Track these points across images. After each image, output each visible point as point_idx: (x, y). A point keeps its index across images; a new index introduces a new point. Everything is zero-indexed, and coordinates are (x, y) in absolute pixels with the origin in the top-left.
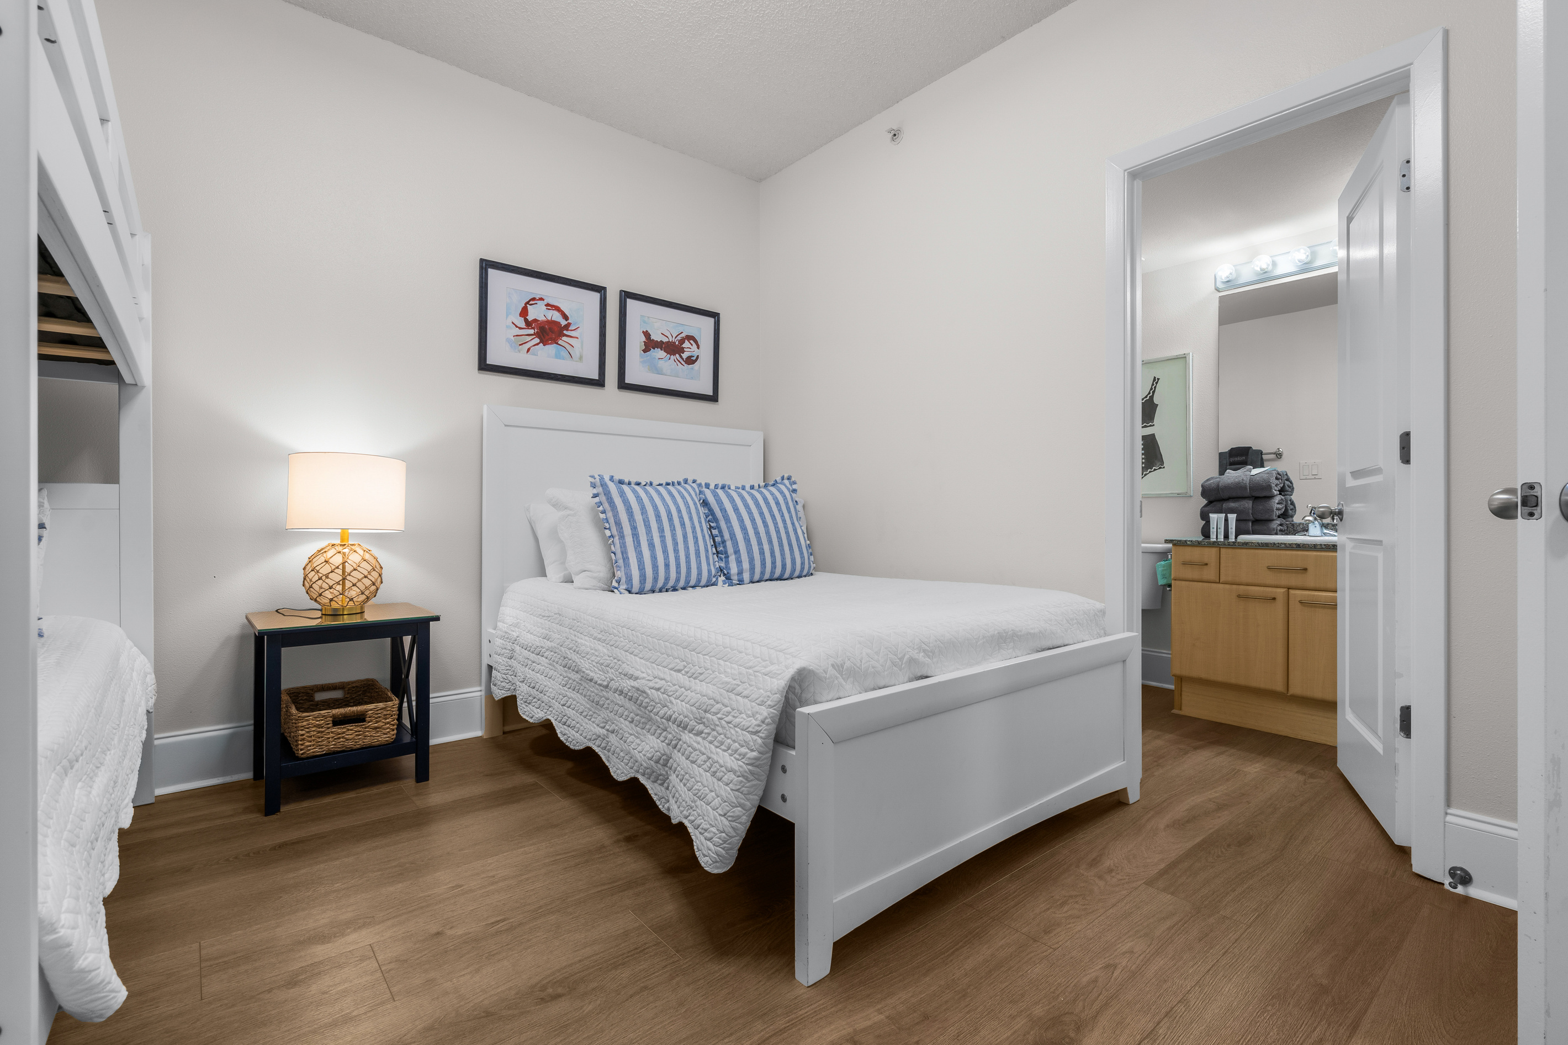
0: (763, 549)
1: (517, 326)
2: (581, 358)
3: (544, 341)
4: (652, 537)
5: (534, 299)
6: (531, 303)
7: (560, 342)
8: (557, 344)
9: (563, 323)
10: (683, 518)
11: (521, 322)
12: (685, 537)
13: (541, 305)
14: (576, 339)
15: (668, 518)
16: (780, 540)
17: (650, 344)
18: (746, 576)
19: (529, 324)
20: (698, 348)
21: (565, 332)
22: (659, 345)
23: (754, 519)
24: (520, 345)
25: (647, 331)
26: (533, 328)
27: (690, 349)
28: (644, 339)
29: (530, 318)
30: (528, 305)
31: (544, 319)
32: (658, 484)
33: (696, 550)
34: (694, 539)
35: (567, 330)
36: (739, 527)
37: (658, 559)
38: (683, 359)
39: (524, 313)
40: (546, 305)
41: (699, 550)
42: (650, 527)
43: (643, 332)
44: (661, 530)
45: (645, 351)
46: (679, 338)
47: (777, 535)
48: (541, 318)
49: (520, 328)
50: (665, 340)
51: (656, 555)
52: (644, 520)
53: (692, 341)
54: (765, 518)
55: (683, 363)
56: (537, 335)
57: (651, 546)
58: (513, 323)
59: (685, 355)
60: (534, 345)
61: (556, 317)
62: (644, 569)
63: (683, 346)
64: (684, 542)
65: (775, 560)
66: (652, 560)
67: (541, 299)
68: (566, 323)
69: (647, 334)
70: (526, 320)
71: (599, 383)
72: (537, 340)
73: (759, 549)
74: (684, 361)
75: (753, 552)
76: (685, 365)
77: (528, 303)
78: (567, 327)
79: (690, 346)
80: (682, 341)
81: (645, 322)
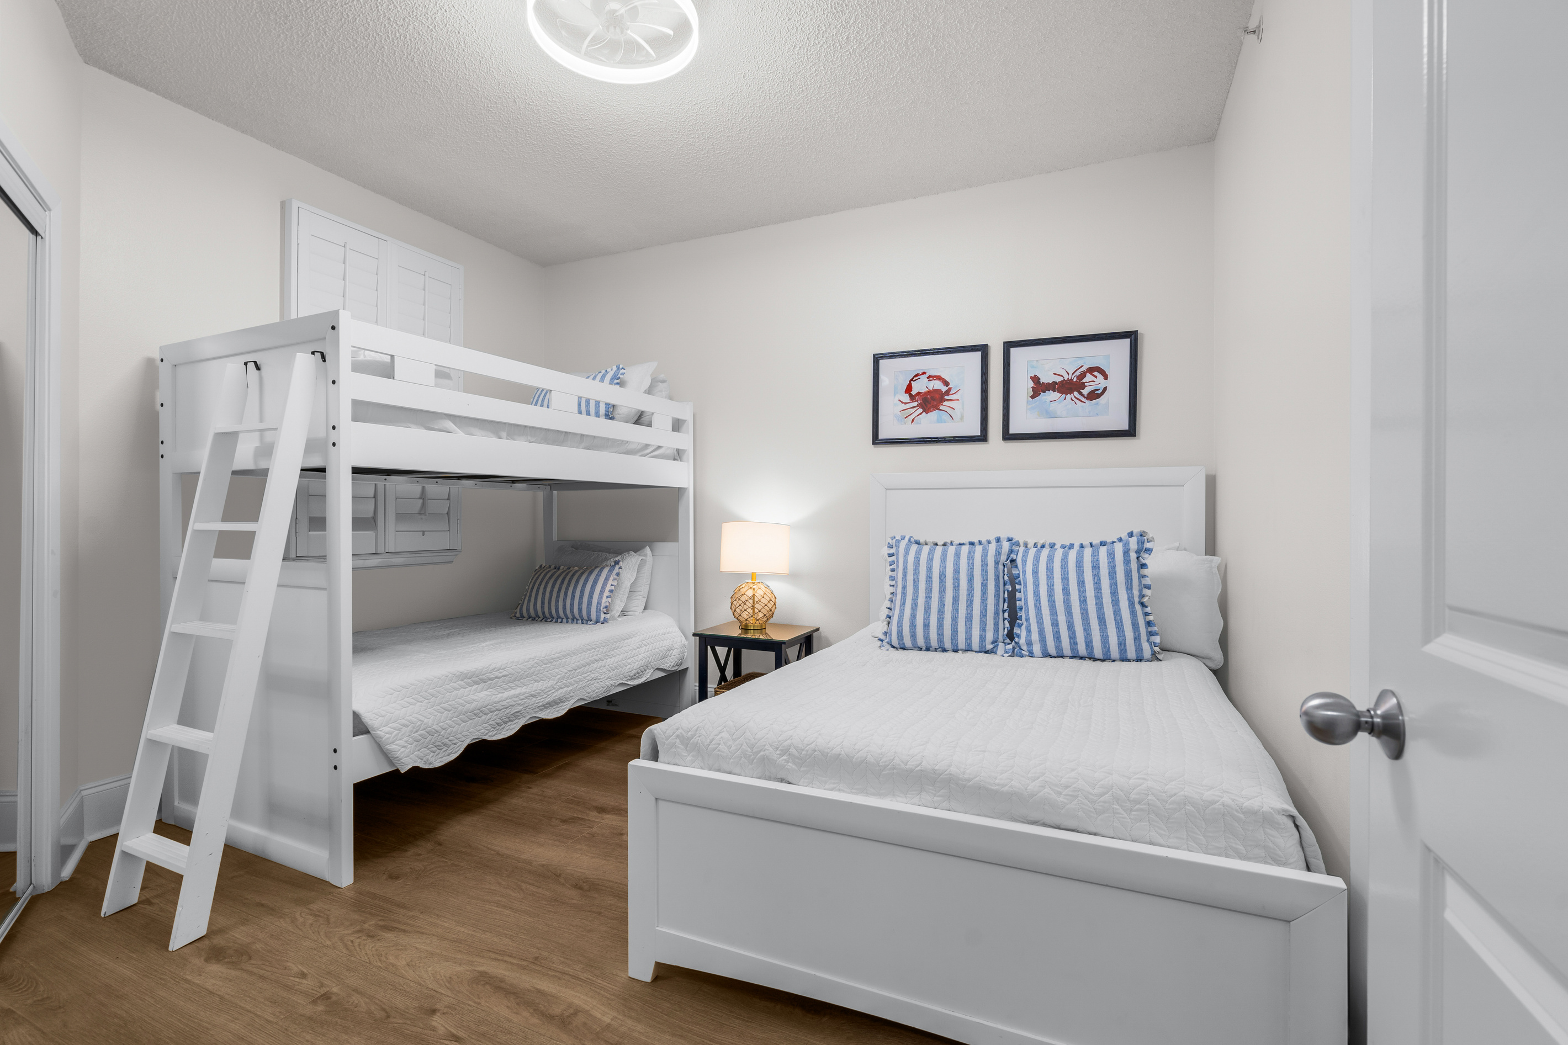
0: (1057, 620)
1: (902, 403)
2: (962, 418)
3: (926, 411)
4: (917, 597)
5: (917, 375)
6: (914, 379)
7: (941, 407)
8: (939, 409)
9: (944, 389)
10: (959, 580)
11: (906, 398)
12: (956, 600)
13: (924, 378)
14: (957, 401)
15: (940, 580)
16: (1084, 612)
17: (1039, 388)
18: (1037, 649)
19: (912, 398)
20: (1106, 377)
21: (946, 397)
22: (1052, 387)
23: (1053, 585)
24: (905, 418)
25: (1035, 376)
26: (917, 401)
27: (1093, 382)
28: (1031, 384)
29: (913, 393)
30: (912, 382)
31: (927, 390)
32: (958, 543)
33: (967, 614)
34: (967, 602)
35: (948, 395)
36: (1032, 592)
37: (917, 618)
38: (1083, 395)
39: (909, 389)
40: (927, 378)
41: (972, 614)
42: (918, 588)
43: (1031, 378)
44: (929, 590)
45: (1033, 397)
46: (1078, 373)
47: (1081, 606)
48: (924, 390)
49: (906, 403)
50: (1058, 379)
51: (916, 615)
52: (914, 580)
53: (1096, 373)
54: (1068, 585)
55: (1083, 399)
56: (920, 406)
57: (915, 605)
58: (899, 400)
59: (1085, 392)
60: (918, 416)
61: (938, 385)
62: (902, 626)
63: (1084, 381)
64: (953, 604)
65: (1075, 635)
66: (911, 619)
67: (924, 373)
68: (947, 388)
69: (1035, 379)
70: (911, 396)
71: (981, 438)
72: (921, 410)
73: (1052, 620)
74: (1085, 397)
75: (1043, 622)
76: (1087, 401)
77: (912, 380)
78: (947, 393)
79: (1093, 379)
80: (1083, 375)
81: (1033, 367)
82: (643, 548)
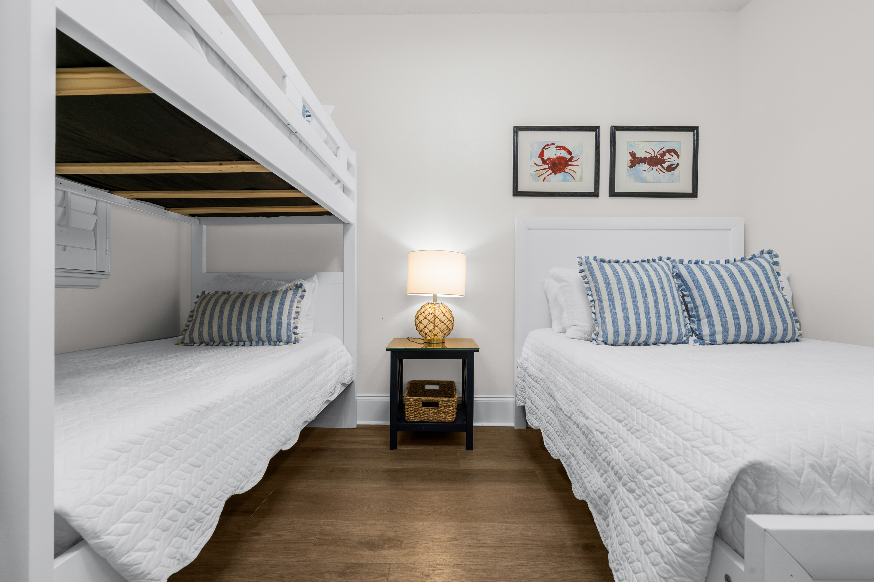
0: (737, 315)
1: (537, 165)
2: (581, 179)
3: (555, 172)
4: (625, 301)
5: (548, 145)
6: (546, 148)
7: (566, 170)
8: (564, 172)
9: (568, 157)
10: (654, 287)
11: (540, 162)
12: (656, 302)
13: (553, 148)
14: (578, 167)
15: (641, 287)
16: (757, 307)
17: (635, 161)
18: (719, 338)
19: (544, 162)
20: (678, 157)
21: (570, 163)
22: (644, 160)
23: (728, 289)
24: (539, 176)
25: (633, 152)
26: (548, 164)
27: (670, 159)
28: (630, 158)
29: (545, 158)
30: (544, 150)
31: (555, 157)
32: (634, 261)
33: (666, 313)
34: (665, 304)
35: (571, 161)
36: (711, 295)
37: (630, 319)
38: (664, 168)
39: (541, 155)
40: (556, 148)
41: (669, 313)
42: (624, 294)
43: (630, 153)
44: (634, 296)
45: (631, 167)
46: (660, 152)
47: (754, 303)
48: (553, 156)
49: (539, 166)
50: (648, 156)
51: (629, 316)
52: (619, 288)
53: (672, 153)
54: (740, 287)
55: (664, 171)
56: (550, 168)
57: (625, 308)
58: (534, 163)
59: (665, 165)
60: (548, 175)
61: (564, 154)
62: (618, 326)
63: (665, 158)
64: (655, 306)
65: (752, 325)
66: (624, 320)
67: (553, 144)
68: (570, 156)
69: (633, 154)
70: (543, 160)
71: (595, 194)
72: (550, 172)
73: (733, 315)
74: (665, 169)
75: (726, 317)
76: (666, 172)
77: (544, 148)
78: (571, 159)
79: (670, 157)
80: (664, 154)
81: (631, 146)
82: (313, 275)
